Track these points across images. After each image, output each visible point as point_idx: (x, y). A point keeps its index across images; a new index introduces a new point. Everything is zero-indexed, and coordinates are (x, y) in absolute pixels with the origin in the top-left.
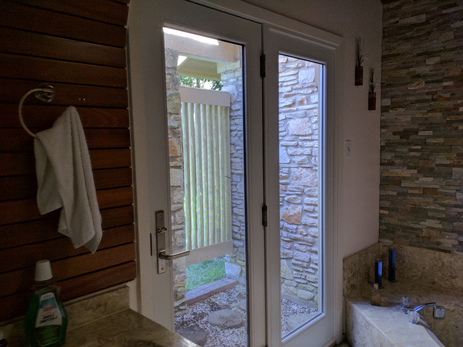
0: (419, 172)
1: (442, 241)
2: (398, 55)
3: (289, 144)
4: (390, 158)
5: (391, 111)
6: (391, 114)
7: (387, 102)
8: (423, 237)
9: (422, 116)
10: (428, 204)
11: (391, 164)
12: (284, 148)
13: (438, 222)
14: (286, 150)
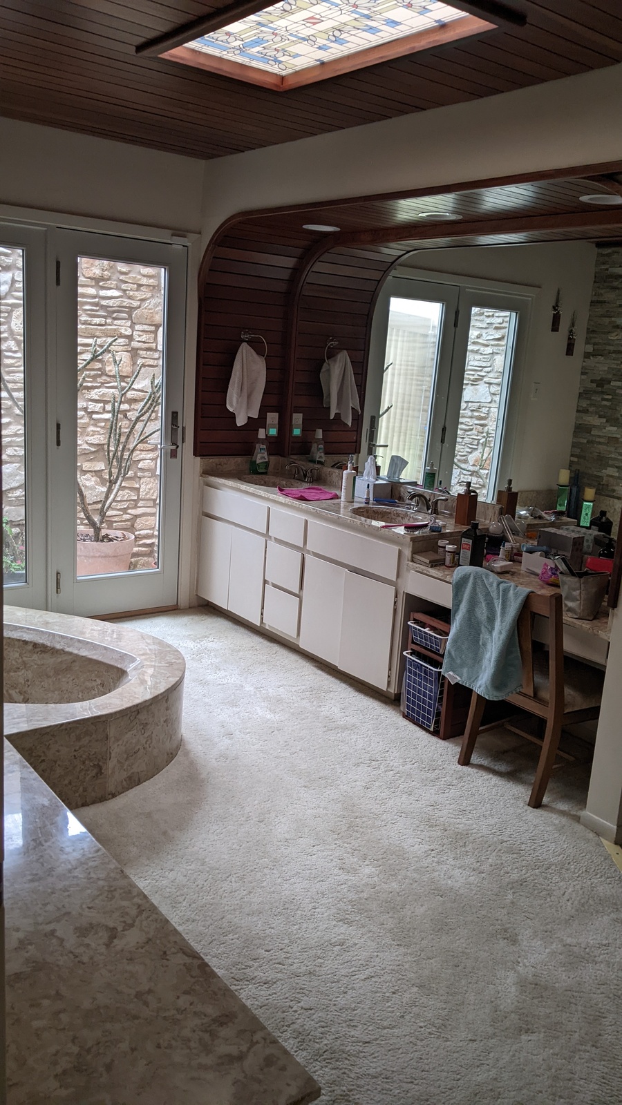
0: (607, 421)
1: (616, 488)
2: (605, 302)
3: (492, 382)
4: (585, 406)
5: (591, 358)
6: (592, 361)
7: (590, 348)
8: (603, 485)
9: (615, 367)
10: (610, 452)
11: (585, 411)
12: (487, 385)
13: (616, 470)
14: (489, 387)
